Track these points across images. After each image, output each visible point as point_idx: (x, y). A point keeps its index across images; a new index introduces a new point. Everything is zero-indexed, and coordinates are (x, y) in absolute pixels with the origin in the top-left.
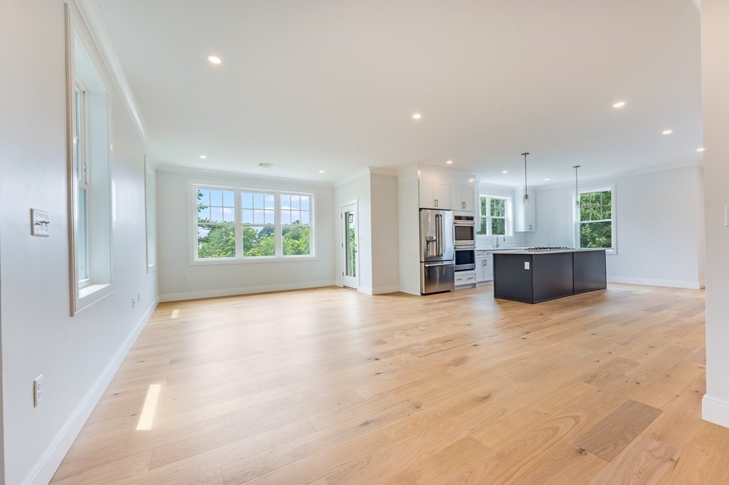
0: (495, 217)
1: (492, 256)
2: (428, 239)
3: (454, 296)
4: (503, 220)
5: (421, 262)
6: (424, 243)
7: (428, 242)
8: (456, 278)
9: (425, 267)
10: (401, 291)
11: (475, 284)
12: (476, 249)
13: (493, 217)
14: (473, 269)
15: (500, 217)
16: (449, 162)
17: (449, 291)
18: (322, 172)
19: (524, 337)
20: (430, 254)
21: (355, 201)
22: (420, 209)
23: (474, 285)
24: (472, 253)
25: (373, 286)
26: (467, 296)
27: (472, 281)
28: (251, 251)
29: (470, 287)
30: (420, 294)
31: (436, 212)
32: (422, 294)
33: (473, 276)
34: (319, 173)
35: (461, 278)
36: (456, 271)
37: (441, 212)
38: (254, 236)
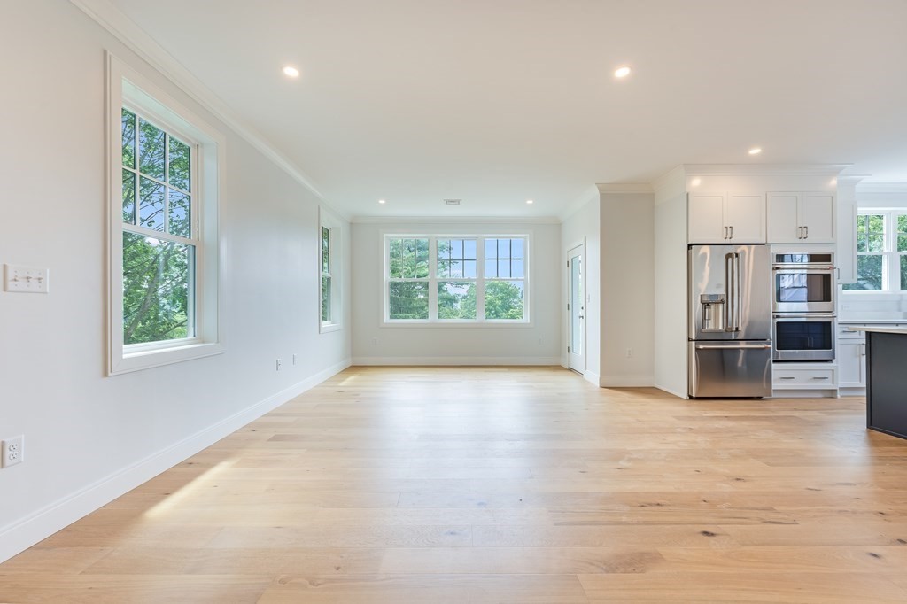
1: (864, 336)
2: (705, 299)
3: (770, 409)
5: (689, 340)
6: (697, 307)
7: (705, 305)
8: (775, 375)
9: (697, 349)
10: (656, 386)
11: (834, 391)
12: (840, 319)
13: (903, 253)
14: (830, 361)
16: (755, 151)
17: (759, 398)
18: (530, 202)
19: (876, 550)
20: (711, 326)
21: (582, 242)
22: (690, 246)
23: (831, 394)
24: (826, 327)
25: (602, 373)
26: (796, 414)
27: (827, 385)
28: (510, 313)
29: (820, 395)
30: (685, 396)
31: (729, 250)
32: (691, 397)
33: (828, 374)
34: (528, 205)
35: (788, 375)
36: (775, 361)
37: (739, 250)
38: (516, 293)
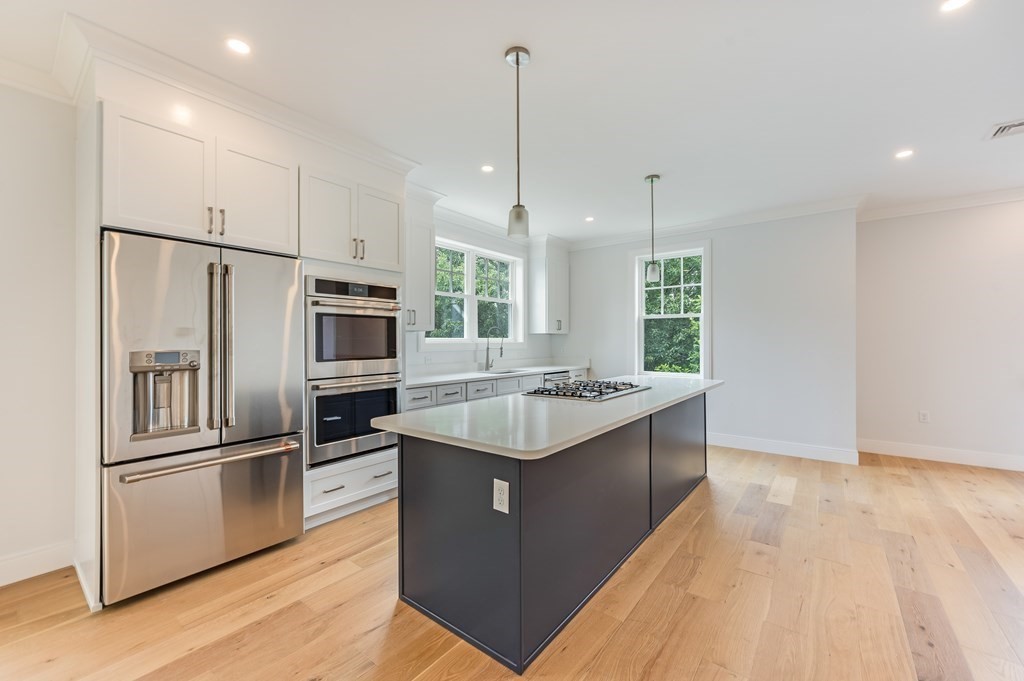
0: (487, 299)
2: (145, 363)
4: (504, 307)
13: (480, 297)
15: (499, 300)
20: (165, 424)
22: (103, 229)
27: (391, 483)
29: (384, 499)
30: (96, 603)
32: (104, 606)
